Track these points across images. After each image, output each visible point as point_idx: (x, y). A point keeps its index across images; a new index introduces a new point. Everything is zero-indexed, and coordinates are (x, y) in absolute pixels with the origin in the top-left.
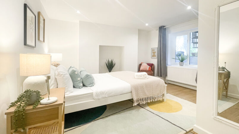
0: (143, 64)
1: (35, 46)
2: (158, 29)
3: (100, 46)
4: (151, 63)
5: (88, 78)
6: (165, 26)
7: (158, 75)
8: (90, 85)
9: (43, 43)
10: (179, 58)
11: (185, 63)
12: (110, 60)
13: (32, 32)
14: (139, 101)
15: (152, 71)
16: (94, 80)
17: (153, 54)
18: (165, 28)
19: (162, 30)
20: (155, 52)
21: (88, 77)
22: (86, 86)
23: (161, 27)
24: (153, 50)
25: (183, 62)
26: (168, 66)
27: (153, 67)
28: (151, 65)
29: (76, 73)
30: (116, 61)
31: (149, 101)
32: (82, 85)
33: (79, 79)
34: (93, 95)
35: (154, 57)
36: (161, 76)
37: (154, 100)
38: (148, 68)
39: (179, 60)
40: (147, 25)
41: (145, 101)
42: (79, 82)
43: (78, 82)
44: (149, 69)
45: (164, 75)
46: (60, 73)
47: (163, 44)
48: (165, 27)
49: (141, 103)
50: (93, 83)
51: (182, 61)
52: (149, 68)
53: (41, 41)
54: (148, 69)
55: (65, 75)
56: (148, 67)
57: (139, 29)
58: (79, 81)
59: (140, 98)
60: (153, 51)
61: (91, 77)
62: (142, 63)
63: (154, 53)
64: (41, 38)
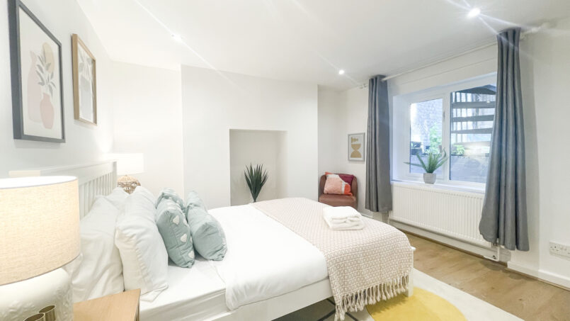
0: (330, 176)
1: (63, 137)
2: (368, 85)
3: (232, 131)
4: (350, 172)
5: (209, 235)
6: (384, 77)
7: (368, 206)
8: (215, 256)
9: (94, 127)
10: (422, 162)
11: (437, 176)
12: (254, 167)
13: (49, 93)
14: (349, 304)
15: (353, 195)
16: (224, 237)
17: (353, 150)
18: (386, 81)
19: (378, 87)
20: (359, 146)
21: (209, 232)
22: (204, 256)
23: (376, 79)
24: (353, 139)
25: (434, 172)
26: (394, 184)
27: (354, 183)
28: (350, 179)
29: (176, 220)
30: (267, 170)
31: (372, 301)
32: (192, 254)
33: (184, 238)
34: (227, 298)
35: (355, 157)
36: (378, 211)
37: (386, 294)
38: (342, 186)
39: (424, 166)
40: (341, 72)
41: (362, 301)
42: (184, 246)
43: (181, 248)
44: (345, 190)
45: (386, 208)
46: (125, 232)
47: (381, 124)
48: (385, 79)
49: (354, 307)
50: (222, 248)
51: (431, 169)
52: (346, 187)
53: (84, 122)
54: (343, 189)
55: (142, 238)
56: (344, 184)
57: (319, 86)
58: (185, 243)
59: (350, 295)
60: (354, 143)
61: (217, 232)
62: (327, 173)
63: (356, 147)
64: (86, 113)
